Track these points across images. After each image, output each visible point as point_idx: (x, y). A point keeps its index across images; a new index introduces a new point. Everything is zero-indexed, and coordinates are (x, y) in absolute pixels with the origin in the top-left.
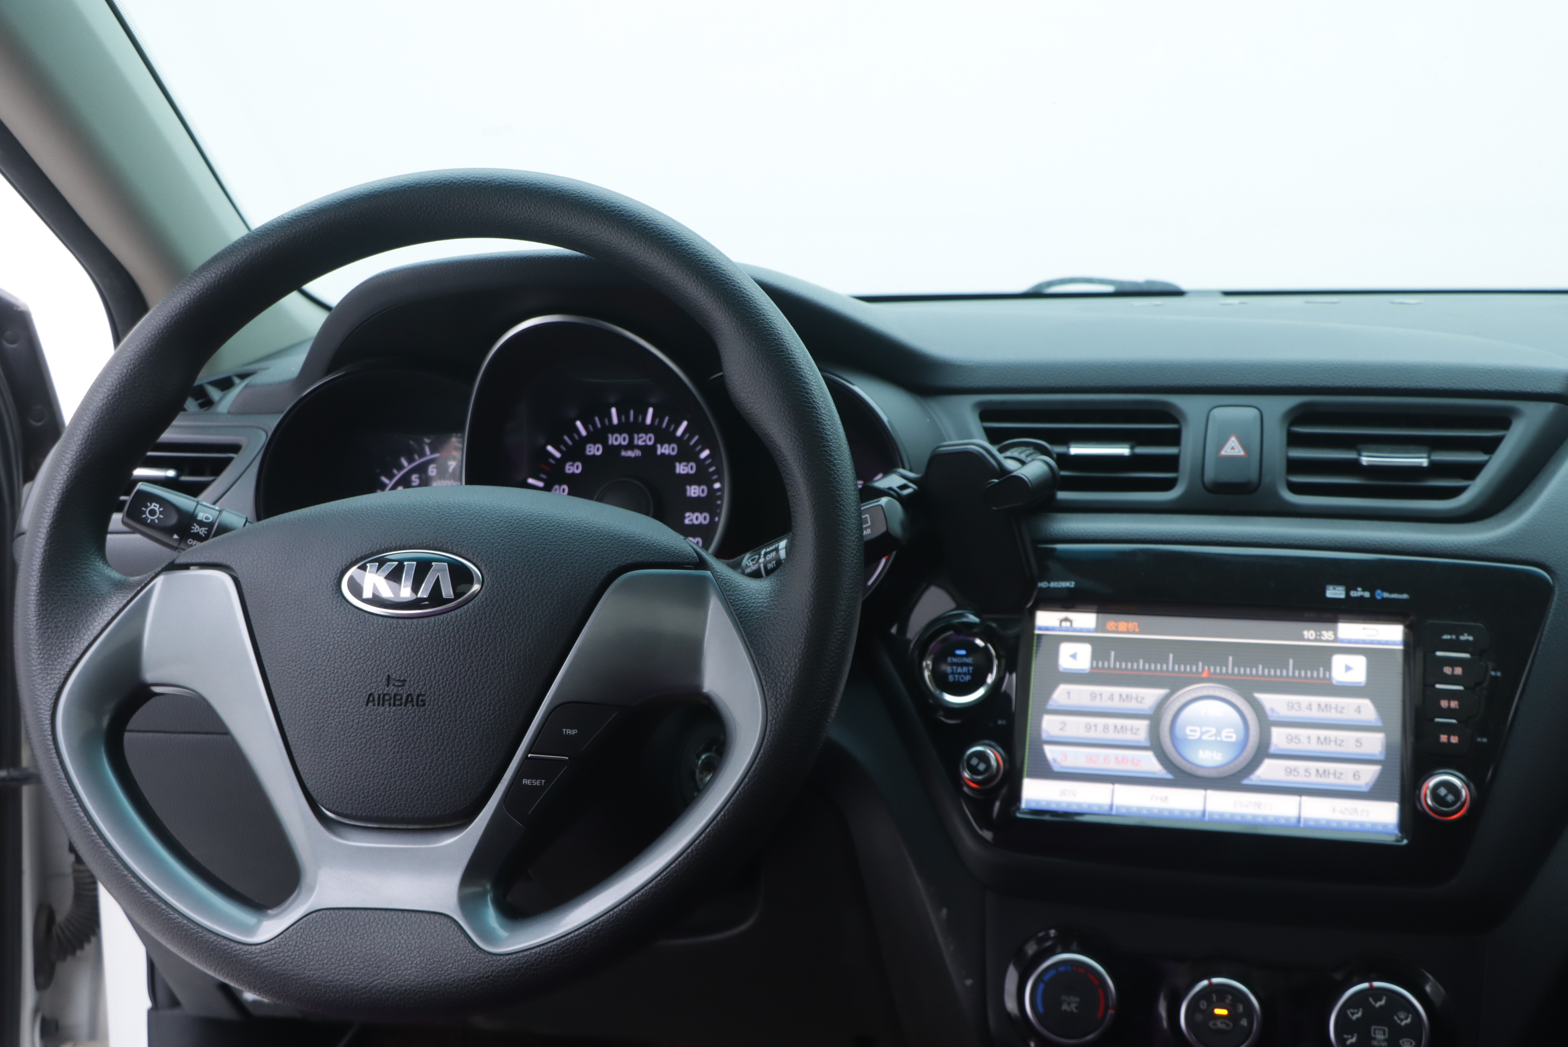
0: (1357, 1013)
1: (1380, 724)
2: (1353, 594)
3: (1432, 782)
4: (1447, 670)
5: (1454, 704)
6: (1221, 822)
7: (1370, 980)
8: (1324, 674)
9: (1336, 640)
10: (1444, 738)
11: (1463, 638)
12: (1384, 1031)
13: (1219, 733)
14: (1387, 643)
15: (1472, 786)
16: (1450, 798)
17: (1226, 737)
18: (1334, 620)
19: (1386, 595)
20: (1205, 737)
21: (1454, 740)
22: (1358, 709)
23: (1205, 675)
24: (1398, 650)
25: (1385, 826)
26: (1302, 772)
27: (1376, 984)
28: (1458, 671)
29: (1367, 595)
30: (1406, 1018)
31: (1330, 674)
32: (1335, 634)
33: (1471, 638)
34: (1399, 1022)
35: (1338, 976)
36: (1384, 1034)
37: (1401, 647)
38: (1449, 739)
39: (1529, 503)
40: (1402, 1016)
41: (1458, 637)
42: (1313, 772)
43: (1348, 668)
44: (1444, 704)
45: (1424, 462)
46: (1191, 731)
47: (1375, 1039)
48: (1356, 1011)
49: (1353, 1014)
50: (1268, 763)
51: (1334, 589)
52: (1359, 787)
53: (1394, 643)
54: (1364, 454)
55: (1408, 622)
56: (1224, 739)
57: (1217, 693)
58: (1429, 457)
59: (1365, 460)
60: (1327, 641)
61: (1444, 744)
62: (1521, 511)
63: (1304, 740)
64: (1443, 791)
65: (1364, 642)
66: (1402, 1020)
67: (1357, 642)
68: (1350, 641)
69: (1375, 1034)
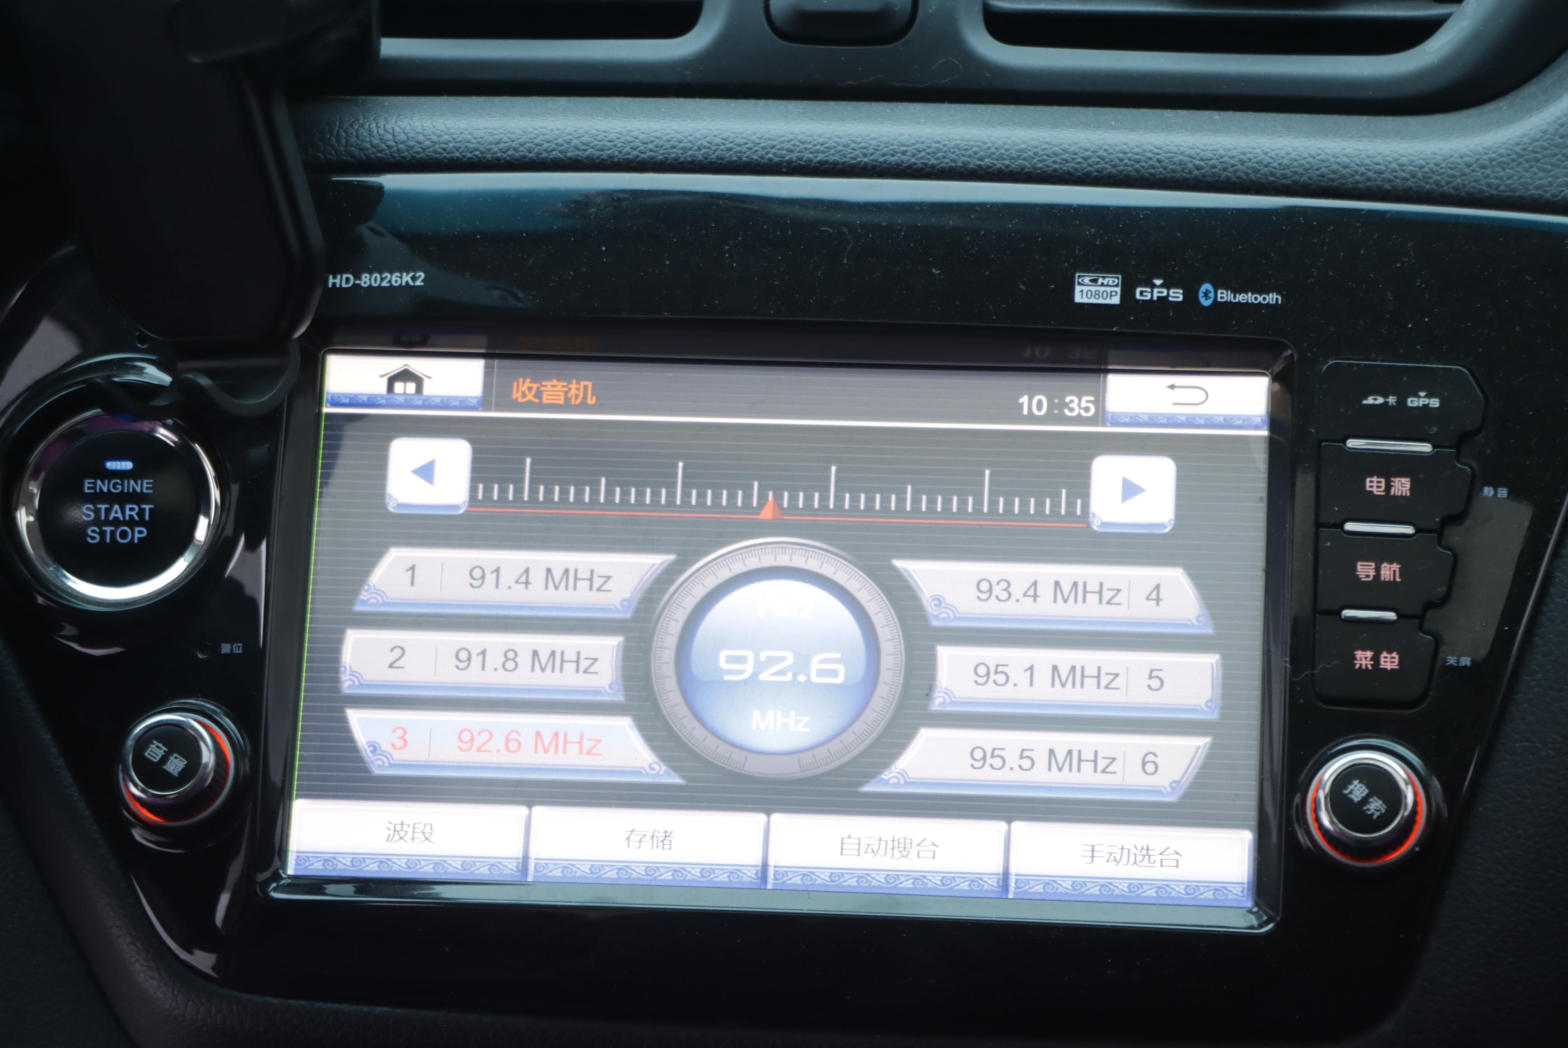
1: (1208, 630)
4: (1376, 486)
6: (807, 892)
8: (1073, 507)
9: (1100, 418)
10: (1364, 659)
11: (1413, 404)
13: (802, 663)
14: (1228, 425)
17: (821, 673)
18: (1097, 368)
19: (1225, 296)
20: (764, 676)
22: (1156, 594)
23: (767, 514)
25: (1219, 887)
26: (1013, 758)
31: (1086, 507)
32: (1099, 405)
37: (1263, 432)
41: (1402, 402)
42: (1041, 759)
43: (1130, 489)
44: (1365, 571)
46: (730, 660)
50: (926, 736)
52: (1157, 792)
53: (1246, 424)
55: (1279, 370)
56: (815, 679)
57: (799, 561)
60: (1080, 422)
61: (1364, 675)
63: (1018, 674)
67: (1150, 421)
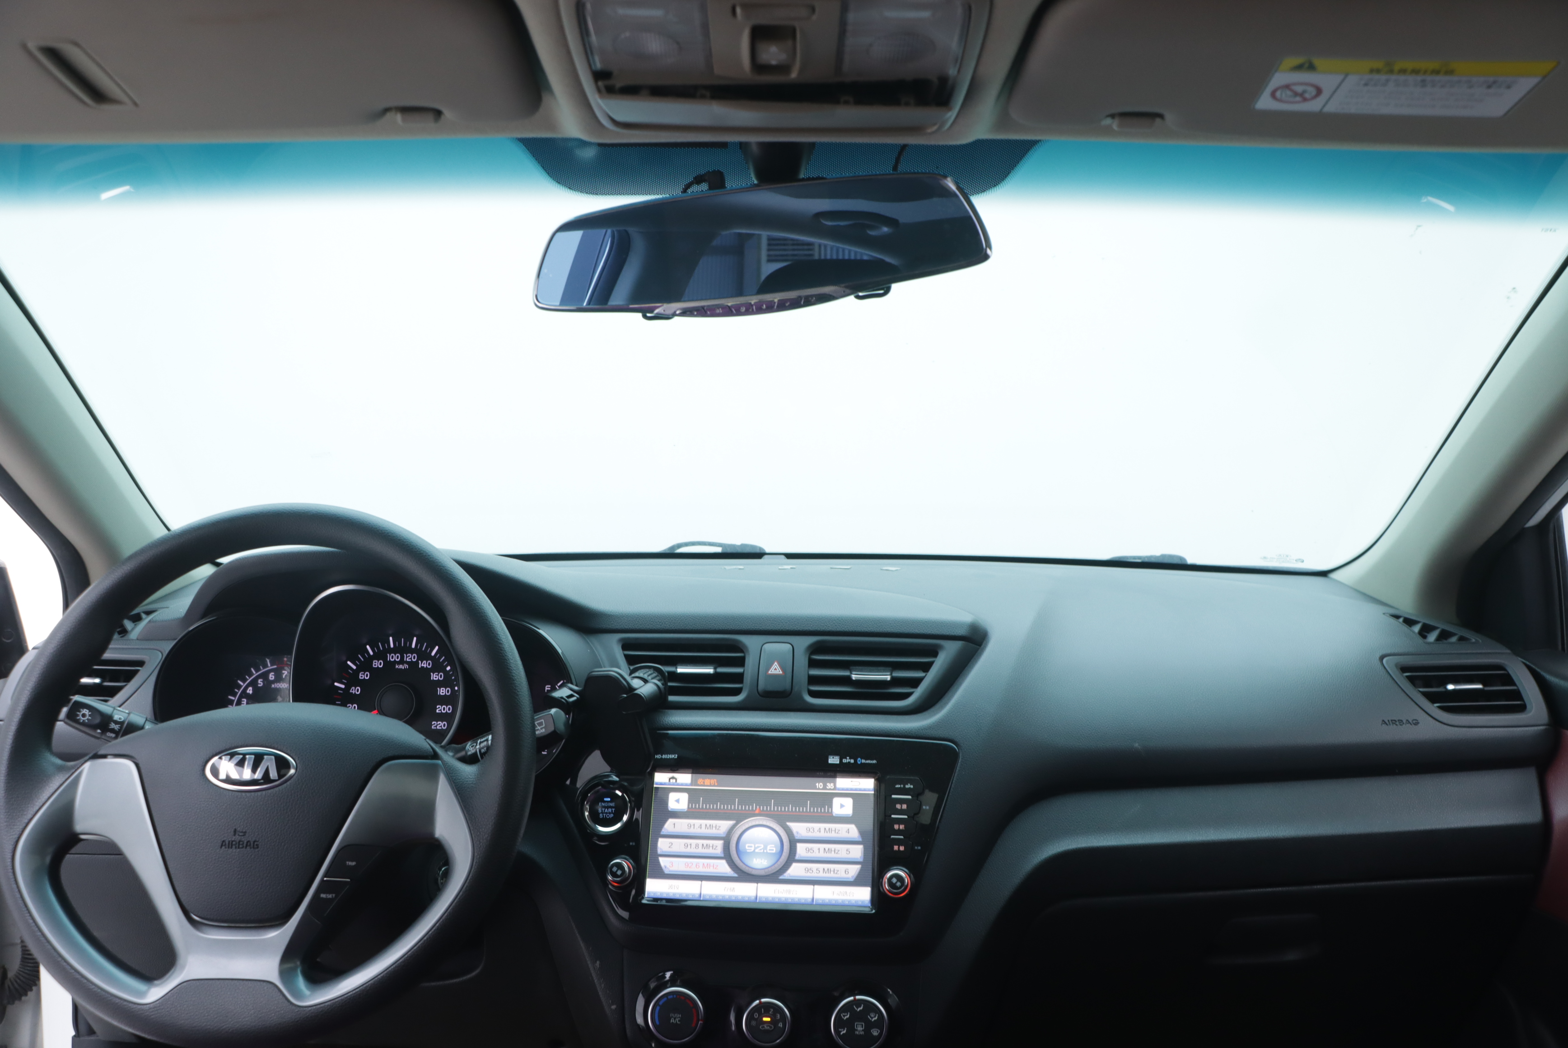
0: (847, 1015)
1: (860, 840)
2: (844, 761)
3: (889, 875)
4: (898, 806)
5: (902, 827)
7: (854, 995)
8: (828, 810)
9: (835, 788)
10: (896, 848)
11: (907, 786)
12: (862, 1025)
13: (765, 848)
14: (865, 790)
15: (912, 876)
16: (899, 884)
17: (770, 850)
18: (835, 777)
19: (863, 761)
20: (757, 851)
21: (902, 848)
22: (848, 831)
23: (757, 812)
24: (871, 794)
25: (863, 901)
26: (815, 870)
27: (858, 997)
28: (905, 807)
29: (852, 761)
30: (875, 1017)
31: (832, 810)
32: (835, 785)
33: (912, 787)
34: (871, 1019)
35: (836, 994)
36: (862, 1027)
37: (873, 792)
38: (899, 848)
39: (947, 703)
40: (872, 1016)
41: (904, 786)
42: (821, 871)
43: (842, 806)
44: (896, 827)
45: (888, 678)
46: (748, 847)
47: (857, 1030)
48: (846, 1014)
49: (844, 1016)
50: (794, 865)
51: (833, 758)
52: (848, 878)
53: (869, 790)
54: (854, 673)
55: (877, 777)
56: (768, 851)
57: (764, 823)
58: (891, 675)
59: (854, 677)
60: (830, 789)
61: (896, 851)
62: (942, 708)
63: (816, 851)
64: (894, 880)
65: (852, 790)
66: (872, 1018)
67: (847, 790)
68: (843, 789)
69: (857, 1027)
